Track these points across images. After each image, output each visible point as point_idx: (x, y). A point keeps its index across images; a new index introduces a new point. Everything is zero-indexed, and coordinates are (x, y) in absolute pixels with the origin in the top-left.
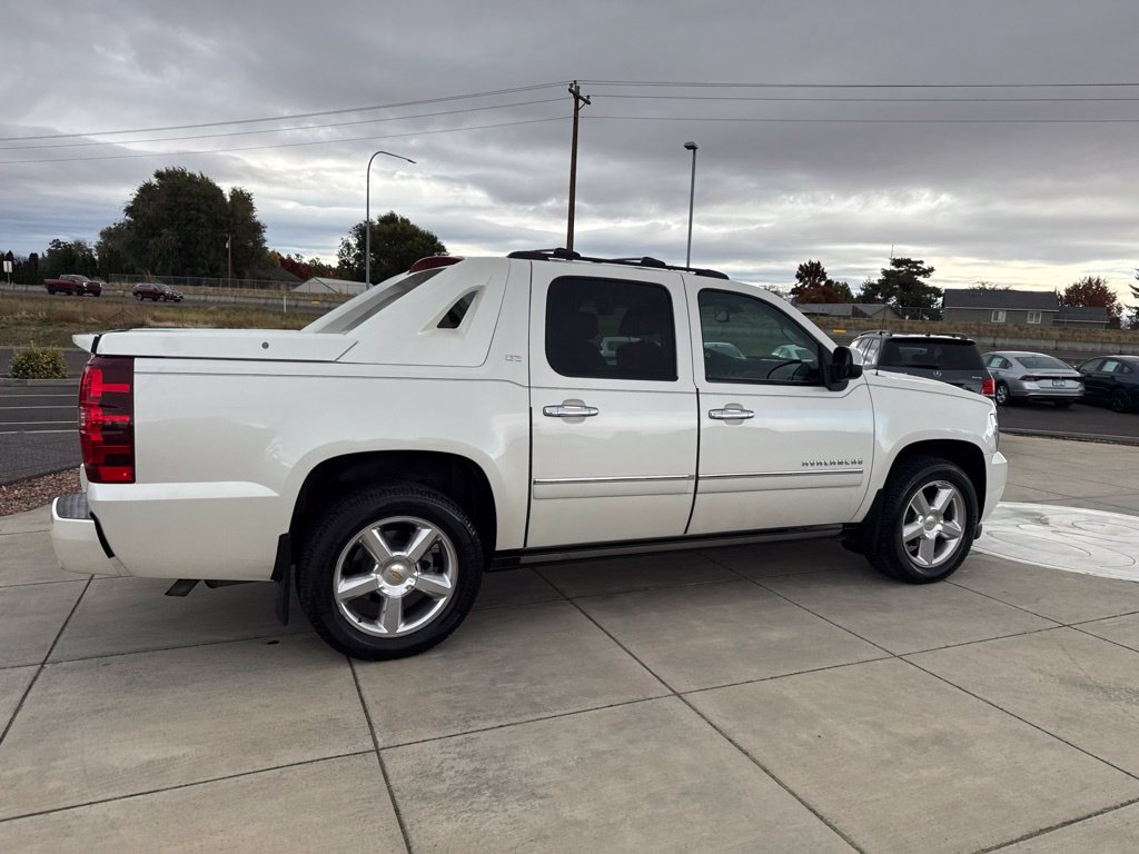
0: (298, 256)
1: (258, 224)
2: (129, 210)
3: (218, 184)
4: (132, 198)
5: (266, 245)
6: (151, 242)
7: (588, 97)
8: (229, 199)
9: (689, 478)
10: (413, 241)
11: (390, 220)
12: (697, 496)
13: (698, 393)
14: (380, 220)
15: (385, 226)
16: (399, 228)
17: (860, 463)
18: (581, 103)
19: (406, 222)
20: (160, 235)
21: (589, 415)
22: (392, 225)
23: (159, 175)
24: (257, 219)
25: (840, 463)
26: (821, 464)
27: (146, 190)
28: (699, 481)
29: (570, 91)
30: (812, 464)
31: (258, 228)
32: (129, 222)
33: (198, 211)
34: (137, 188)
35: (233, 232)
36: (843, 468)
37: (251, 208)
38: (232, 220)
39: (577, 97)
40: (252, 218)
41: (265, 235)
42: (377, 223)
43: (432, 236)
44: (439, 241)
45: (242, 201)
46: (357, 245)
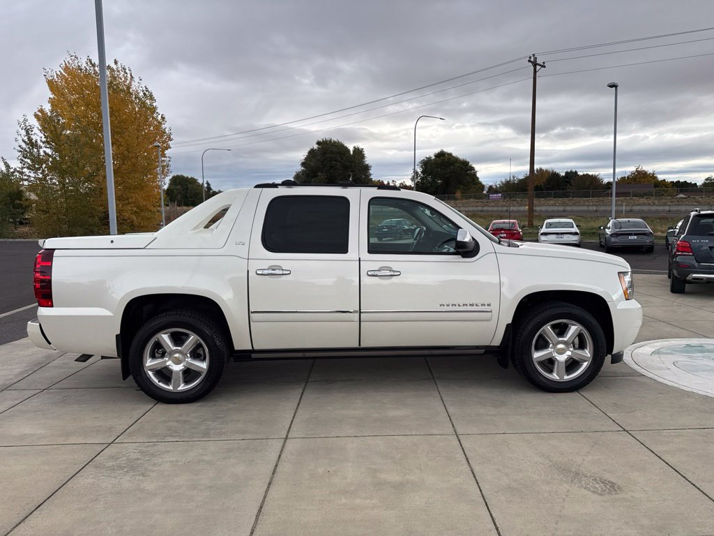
0: (393, 181)
1: (367, 165)
2: (303, 164)
3: (345, 145)
4: (304, 158)
5: (371, 177)
6: (313, 180)
7: (544, 63)
8: (352, 153)
9: (355, 312)
10: (454, 166)
11: (441, 155)
12: (362, 323)
13: (360, 261)
14: (435, 156)
15: (438, 159)
16: (446, 159)
17: (489, 305)
18: (538, 67)
19: (450, 155)
20: (317, 176)
21: (283, 274)
22: (442, 158)
23: (318, 143)
24: (367, 163)
25: (472, 305)
26: (455, 305)
27: (312, 152)
28: (362, 314)
29: (529, 61)
30: (448, 305)
31: (367, 168)
32: (303, 170)
33: (336, 161)
34: (307, 152)
35: (353, 171)
36: (474, 308)
37: (363, 157)
38: (353, 164)
39: (535, 64)
40: (363, 162)
41: (371, 172)
42: (434, 157)
43: (466, 162)
44: (470, 164)
45: (359, 153)
46: (422, 172)
